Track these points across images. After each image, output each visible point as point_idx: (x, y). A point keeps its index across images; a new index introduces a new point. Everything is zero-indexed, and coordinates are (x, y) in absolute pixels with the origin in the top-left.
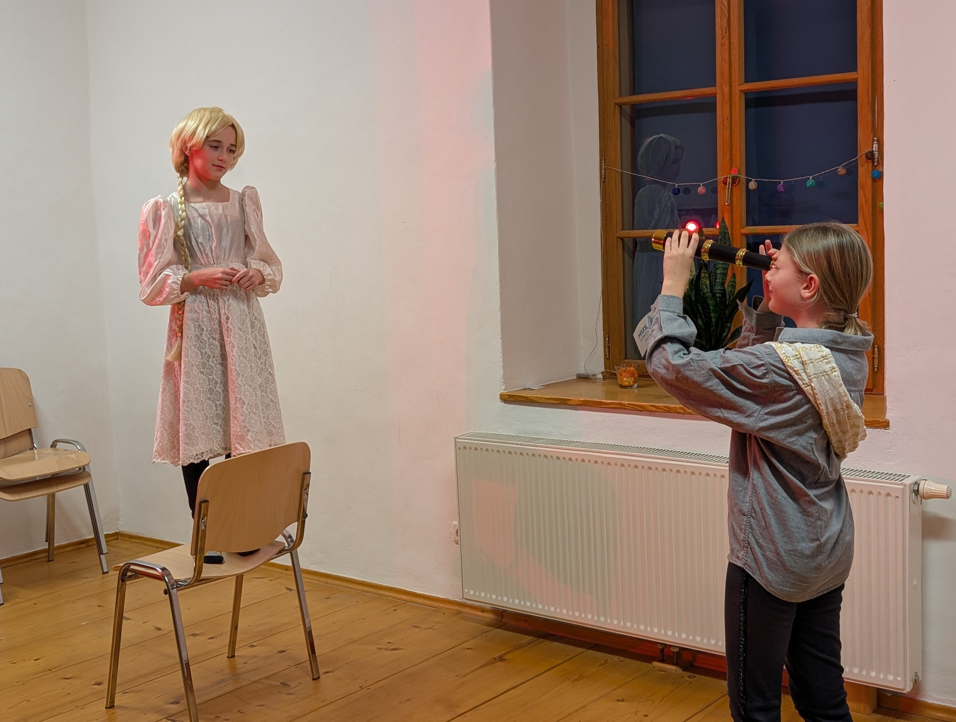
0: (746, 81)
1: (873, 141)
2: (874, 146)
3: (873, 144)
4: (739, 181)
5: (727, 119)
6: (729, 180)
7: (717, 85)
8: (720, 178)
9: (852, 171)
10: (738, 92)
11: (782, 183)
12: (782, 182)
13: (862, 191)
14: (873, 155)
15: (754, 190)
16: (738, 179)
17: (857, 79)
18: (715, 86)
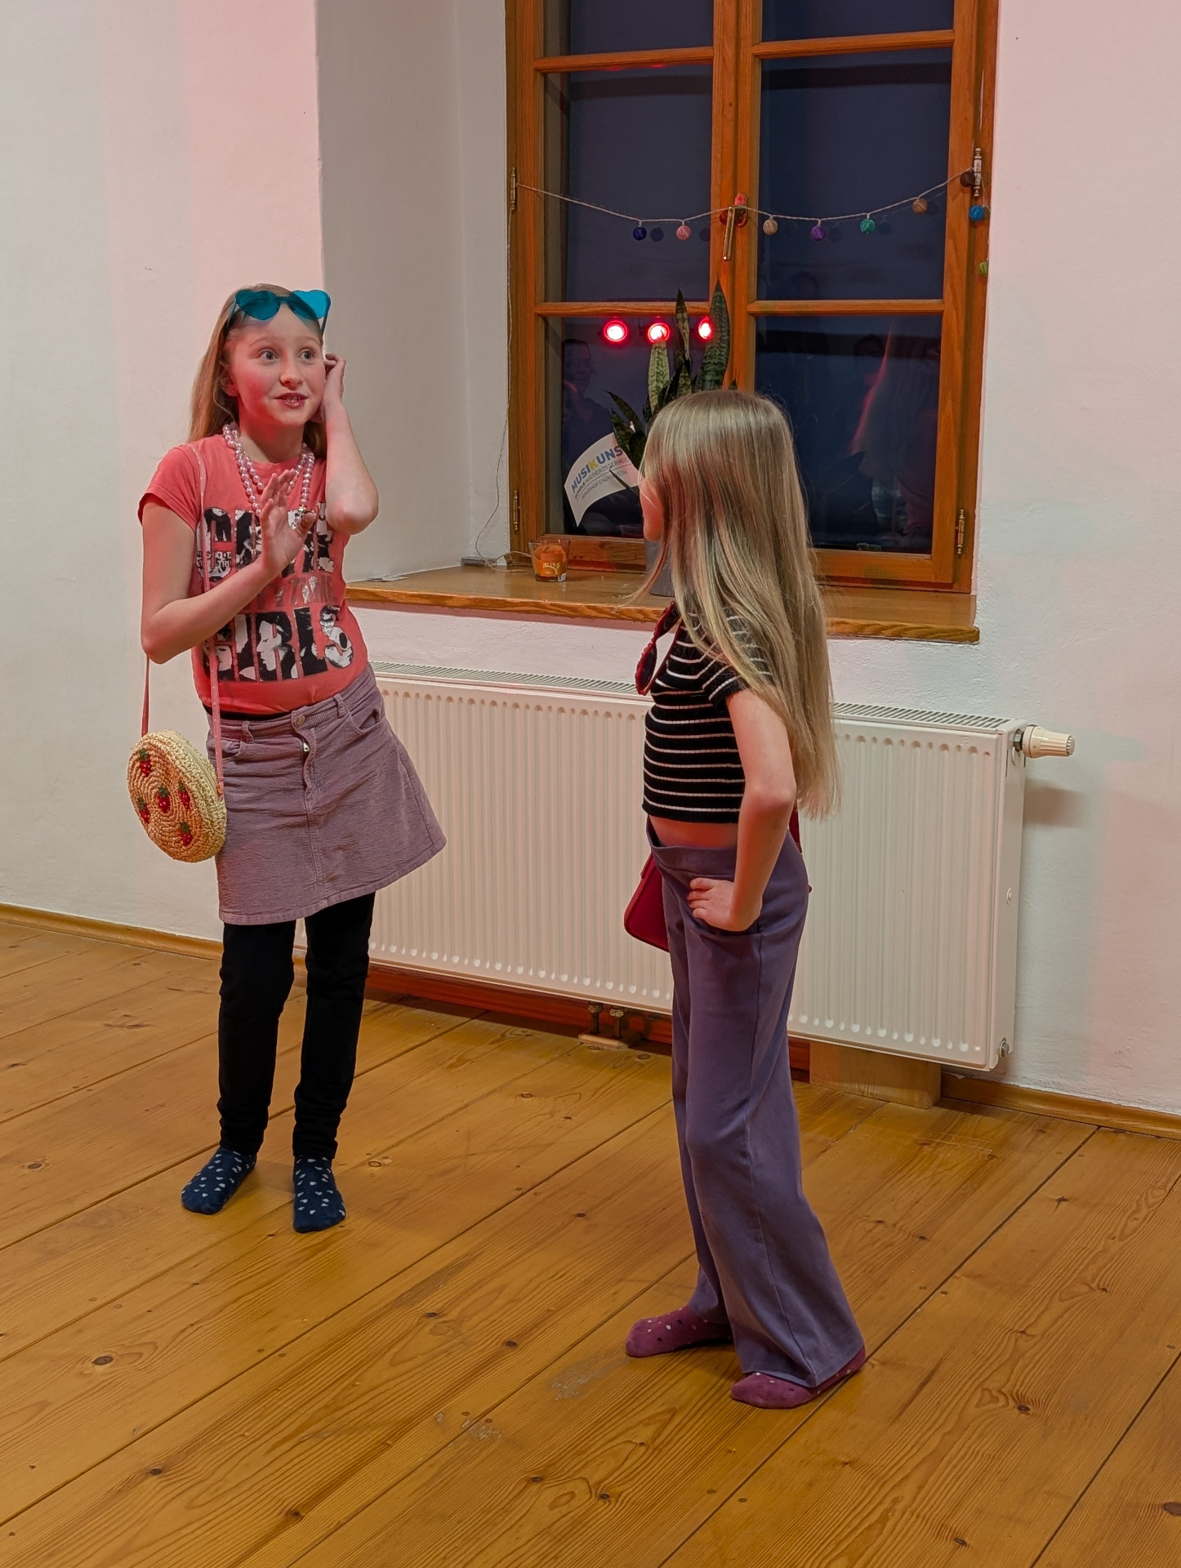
0: (764, 39)
1: (975, 154)
2: (976, 162)
3: (974, 159)
4: (748, 218)
5: (731, 105)
6: (731, 216)
7: (715, 42)
8: (715, 211)
9: (937, 208)
10: (750, 59)
11: (819, 223)
12: (820, 221)
13: (952, 241)
14: (974, 179)
15: (773, 236)
16: (745, 215)
17: (952, 42)
18: (712, 44)
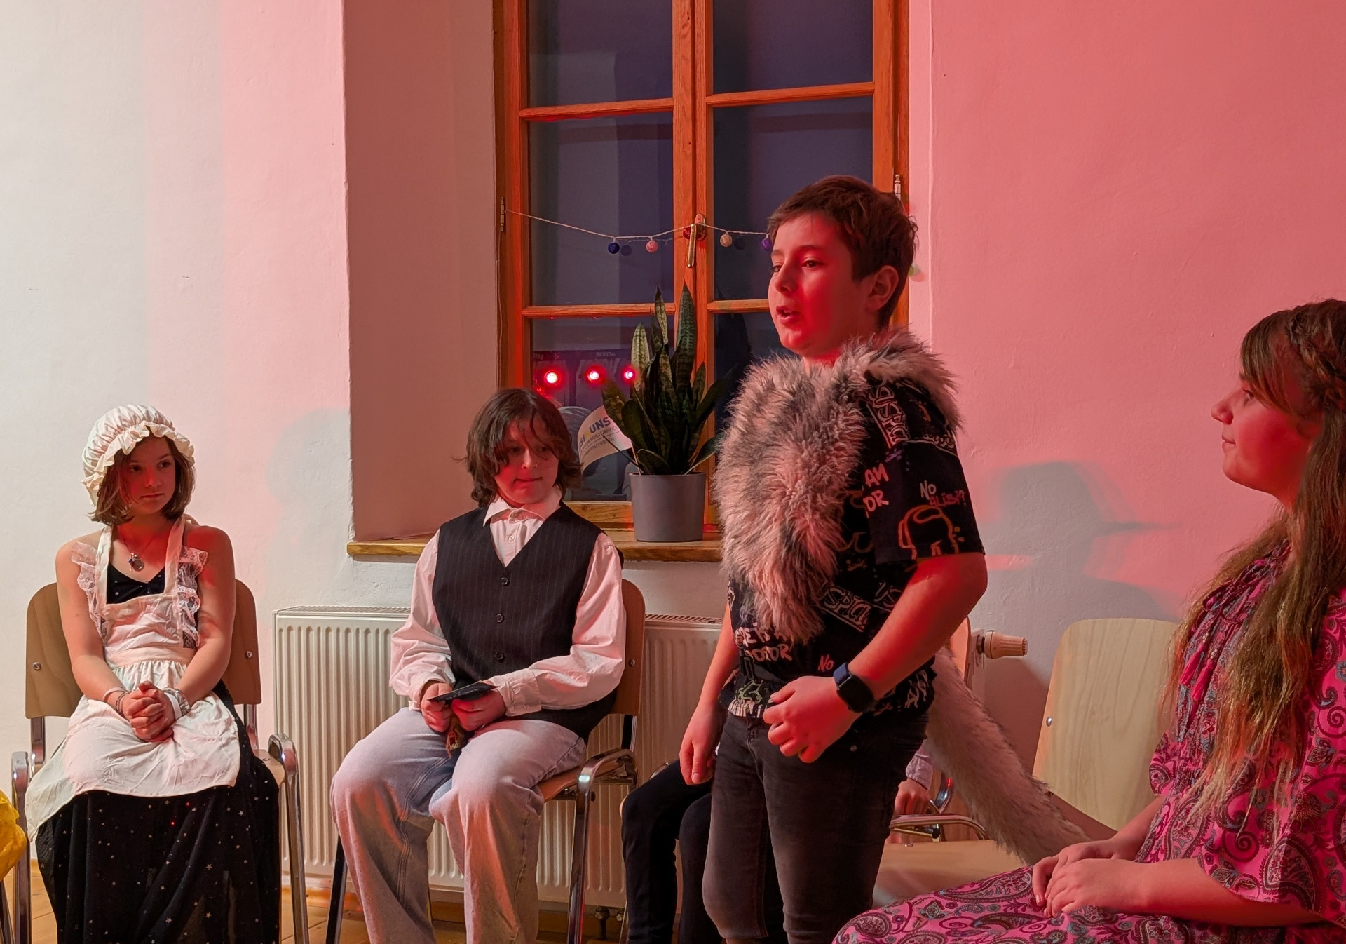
0: (716, 91)
1: (895, 179)
2: (896, 185)
3: (894, 183)
4: (707, 234)
5: (689, 143)
7: (674, 94)
8: (678, 229)
10: (704, 108)
15: (726, 248)
16: (704, 231)
17: (873, 91)
18: (671, 97)
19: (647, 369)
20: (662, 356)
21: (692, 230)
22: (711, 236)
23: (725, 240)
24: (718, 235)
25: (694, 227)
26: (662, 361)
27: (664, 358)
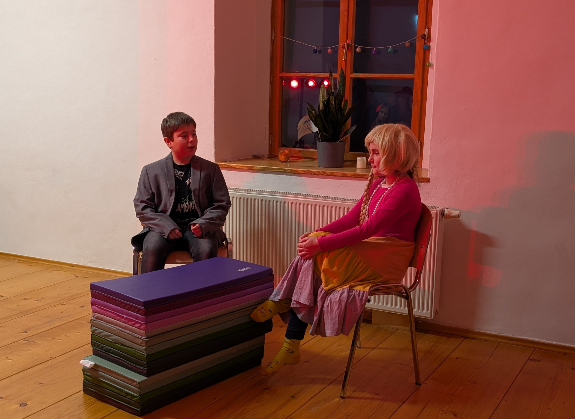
1: (426, 28)
2: (426, 31)
5: (346, 11)
8: (340, 45)
9: (413, 45)
11: (375, 49)
13: (418, 56)
14: (425, 36)
15: (360, 53)
16: (350, 46)
19: (325, 101)
20: (331, 96)
21: (346, 46)
22: (353, 47)
23: (358, 50)
24: (356, 48)
25: (346, 45)
26: (331, 98)
27: (332, 97)
